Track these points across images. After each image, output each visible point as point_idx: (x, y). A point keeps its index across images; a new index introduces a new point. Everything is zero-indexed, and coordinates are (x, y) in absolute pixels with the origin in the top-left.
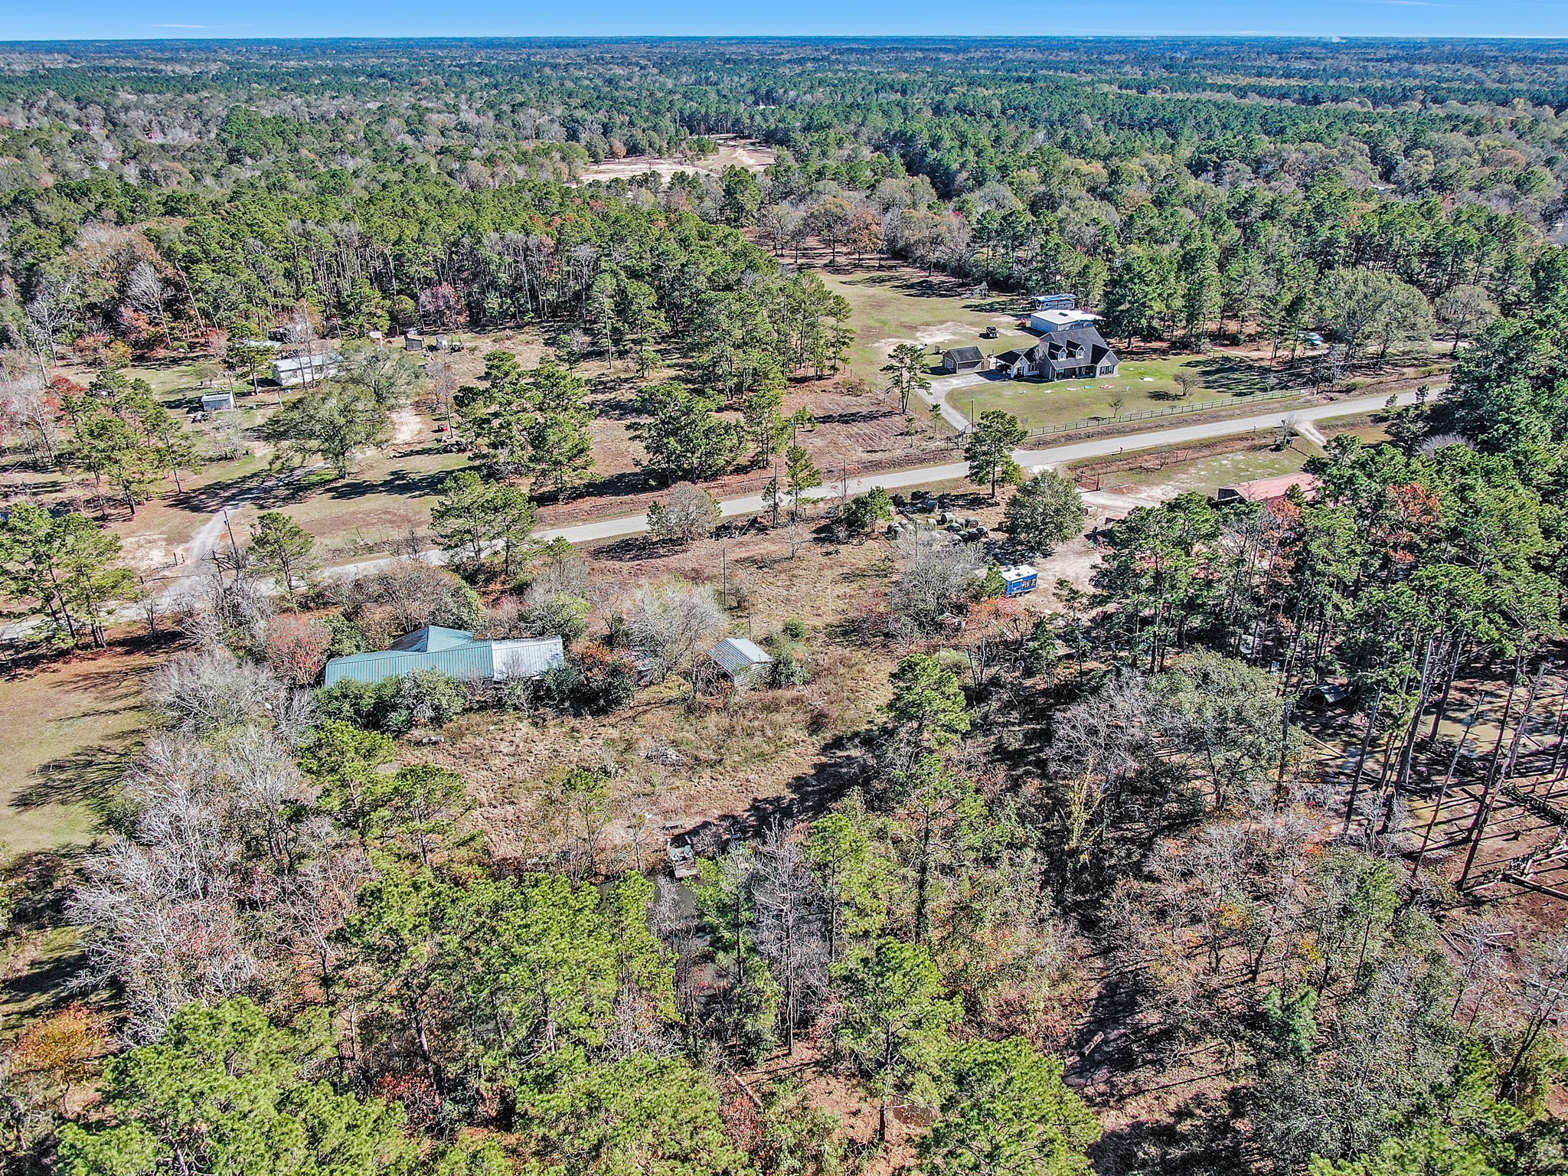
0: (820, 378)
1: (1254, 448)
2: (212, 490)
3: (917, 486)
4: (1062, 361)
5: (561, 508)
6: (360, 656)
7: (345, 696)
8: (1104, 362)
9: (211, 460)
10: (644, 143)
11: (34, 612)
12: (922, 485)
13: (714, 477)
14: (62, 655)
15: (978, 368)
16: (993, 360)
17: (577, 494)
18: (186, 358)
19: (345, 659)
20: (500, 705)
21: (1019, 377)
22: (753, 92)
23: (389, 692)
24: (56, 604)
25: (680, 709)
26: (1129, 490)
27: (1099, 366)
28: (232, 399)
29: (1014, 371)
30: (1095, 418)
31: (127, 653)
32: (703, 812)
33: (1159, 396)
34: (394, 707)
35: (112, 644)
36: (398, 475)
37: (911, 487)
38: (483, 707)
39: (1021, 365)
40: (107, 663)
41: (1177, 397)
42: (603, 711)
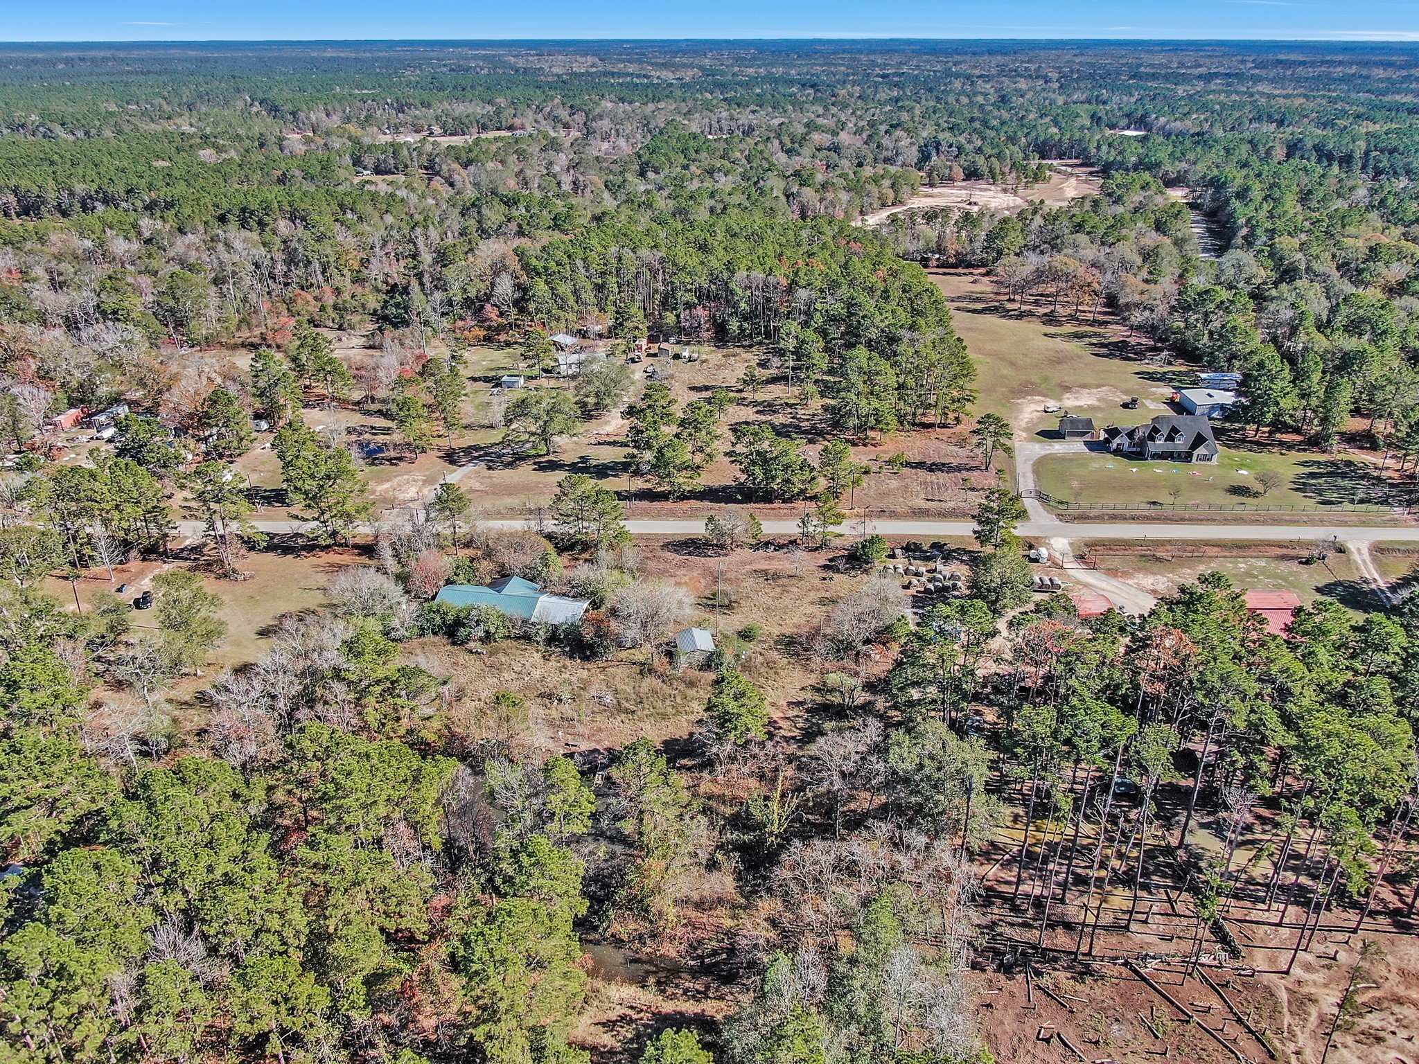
0: (945, 426)
1: (1283, 558)
2: (468, 450)
3: (939, 537)
4: (1160, 443)
5: (669, 505)
6: (468, 588)
7: (438, 611)
8: (1201, 450)
9: (483, 426)
10: (986, 170)
11: (315, 519)
12: (945, 536)
13: (789, 500)
14: (326, 548)
15: (1087, 438)
16: (1102, 432)
17: (683, 497)
18: (516, 343)
19: (457, 587)
20: (527, 638)
21: (1118, 452)
22: (1128, 116)
23: (463, 615)
24: (326, 516)
25: (637, 669)
26: (1125, 574)
27: (1195, 453)
28: (522, 381)
29: (1114, 446)
30: (1154, 503)
31: (360, 555)
32: (598, 742)
33: (1239, 490)
34: (464, 625)
35: (355, 546)
36: (584, 459)
37: (934, 536)
38: (517, 638)
39: (1121, 441)
40: (346, 558)
41: (1256, 495)
42: (585, 658)
